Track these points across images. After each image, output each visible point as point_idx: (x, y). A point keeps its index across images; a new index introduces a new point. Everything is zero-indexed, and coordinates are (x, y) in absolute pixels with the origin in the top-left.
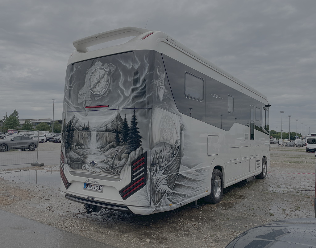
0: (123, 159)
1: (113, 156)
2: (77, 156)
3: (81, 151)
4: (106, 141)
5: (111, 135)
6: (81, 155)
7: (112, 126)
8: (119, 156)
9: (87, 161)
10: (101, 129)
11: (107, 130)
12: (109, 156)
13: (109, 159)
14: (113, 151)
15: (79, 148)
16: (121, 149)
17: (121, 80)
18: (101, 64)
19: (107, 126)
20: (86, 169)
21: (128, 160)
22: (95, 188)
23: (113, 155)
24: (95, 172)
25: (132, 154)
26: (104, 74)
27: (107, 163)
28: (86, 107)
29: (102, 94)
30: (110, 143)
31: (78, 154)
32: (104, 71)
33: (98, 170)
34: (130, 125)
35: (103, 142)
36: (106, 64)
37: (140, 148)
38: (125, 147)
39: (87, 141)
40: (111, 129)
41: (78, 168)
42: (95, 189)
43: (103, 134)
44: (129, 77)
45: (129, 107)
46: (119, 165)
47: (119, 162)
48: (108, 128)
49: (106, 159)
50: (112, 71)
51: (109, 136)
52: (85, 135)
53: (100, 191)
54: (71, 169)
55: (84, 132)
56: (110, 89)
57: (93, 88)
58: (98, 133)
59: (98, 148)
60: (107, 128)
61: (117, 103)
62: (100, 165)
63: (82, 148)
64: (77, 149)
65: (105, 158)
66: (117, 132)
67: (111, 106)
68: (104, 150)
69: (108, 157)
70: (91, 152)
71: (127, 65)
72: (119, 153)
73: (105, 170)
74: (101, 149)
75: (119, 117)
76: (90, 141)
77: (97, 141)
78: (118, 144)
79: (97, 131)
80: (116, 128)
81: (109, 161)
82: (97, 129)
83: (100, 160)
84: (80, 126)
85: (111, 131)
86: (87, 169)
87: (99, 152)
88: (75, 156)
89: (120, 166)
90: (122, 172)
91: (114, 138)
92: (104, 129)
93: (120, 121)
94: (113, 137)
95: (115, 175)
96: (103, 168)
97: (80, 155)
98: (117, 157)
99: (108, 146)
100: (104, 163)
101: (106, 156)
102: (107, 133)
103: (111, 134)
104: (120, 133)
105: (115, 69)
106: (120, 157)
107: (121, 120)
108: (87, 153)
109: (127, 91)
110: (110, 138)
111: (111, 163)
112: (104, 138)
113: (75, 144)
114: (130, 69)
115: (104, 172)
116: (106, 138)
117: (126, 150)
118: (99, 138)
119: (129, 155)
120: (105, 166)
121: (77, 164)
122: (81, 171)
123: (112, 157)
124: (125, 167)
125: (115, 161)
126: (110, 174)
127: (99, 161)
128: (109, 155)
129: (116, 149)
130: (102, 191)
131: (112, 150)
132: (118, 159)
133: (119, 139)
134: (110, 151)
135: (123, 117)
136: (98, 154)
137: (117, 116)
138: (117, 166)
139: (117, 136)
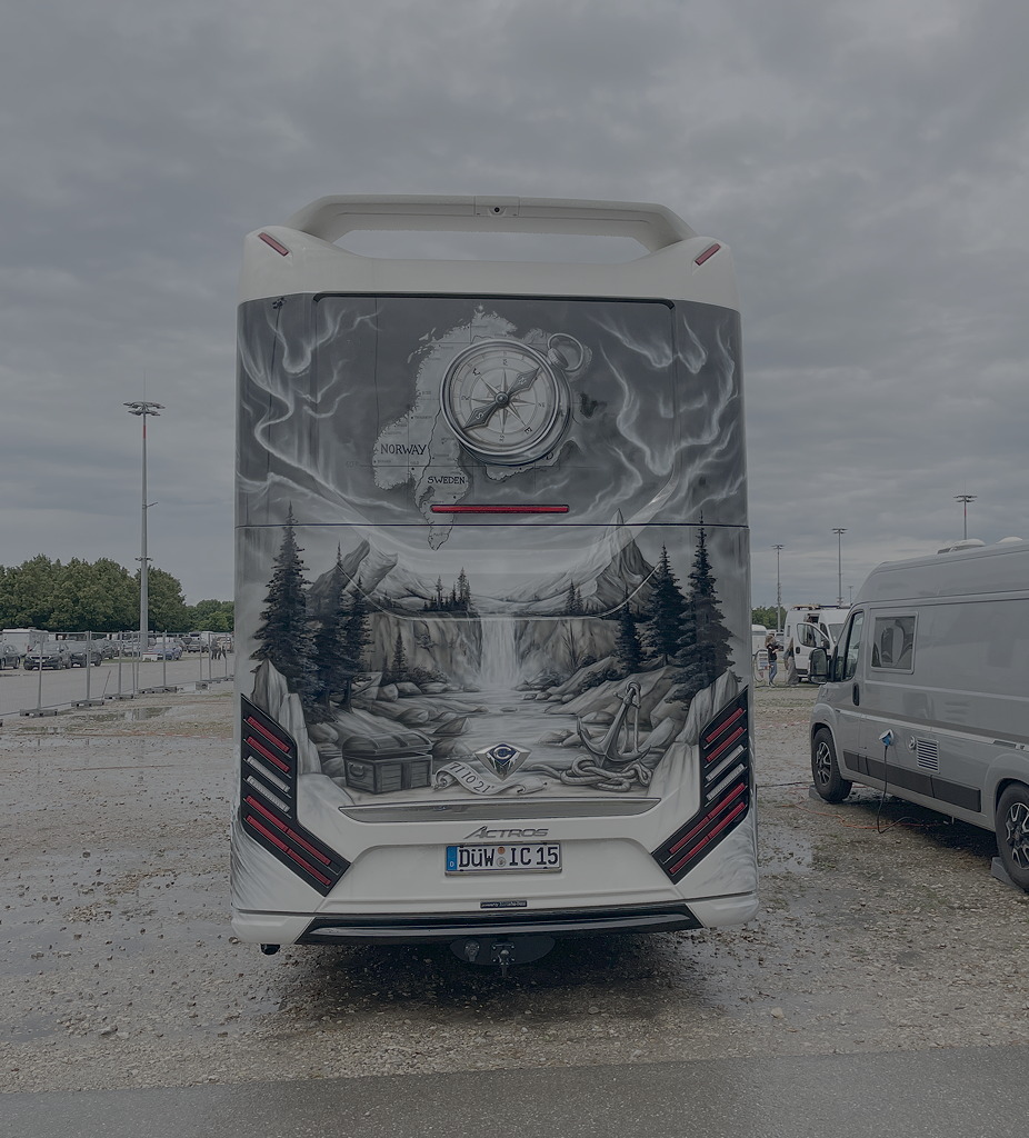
0: (661, 721)
1: (610, 715)
2: (399, 730)
3: (421, 707)
4: (573, 653)
5: (596, 630)
6: (421, 725)
7: (598, 593)
8: (643, 710)
9: (460, 747)
10: (543, 606)
11: (574, 609)
12: (590, 717)
13: (592, 730)
14: (609, 693)
15: (403, 694)
16: (650, 682)
17: (625, 409)
18: (511, 327)
19: (572, 593)
20: (456, 783)
21: (683, 727)
22: (518, 860)
23: (610, 710)
24: (514, 791)
25: (702, 698)
26: (534, 375)
27: (583, 743)
28: (436, 510)
29: (530, 455)
30: (595, 661)
31: (401, 719)
32: (527, 359)
33: (532, 782)
34: (685, 588)
35: (554, 658)
36: (535, 332)
37: (727, 674)
38: (670, 675)
39: (461, 658)
40: (593, 603)
41: (405, 785)
42: (513, 863)
43: (554, 626)
44: (661, 401)
45: (679, 518)
46: (642, 749)
47: (642, 735)
48: (580, 601)
49: (575, 731)
50: (574, 365)
51: (588, 634)
52: (442, 633)
53: (548, 865)
54: (355, 795)
55: (438, 620)
56: (573, 438)
57: (471, 426)
58: (527, 622)
59: (527, 686)
60: (571, 599)
61: (615, 500)
62: (538, 757)
63: (425, 692)
64: (389, 700)
65: (572, 726)
66: (628, 619)
67: (583, 510)
68: (563, 693)
69: (584, 719)
70: (484, 707)
71: (646, 352)
72: (640, 698)
73: (573, 775)
74: (543, 690)
75: (631, 557)
76: (477, 659)
77: (523, 657)
78: (635, 661)
79: (516, 615)
80: (619, 600)
81: (590, 738)
82: (515, 607)
83: (545, 735)
84: (406, 593)
85: (593, 613)
86: (463, 781)
87: (533, 705)
88: (384, 731)
89: (648, 752)
90: (659, 774)
91: (613, 641)
92: (560, 602)
93: (641, 573)
94: (606, 639)
95: (627, 791)
96: (558, 770)
97: (410, 725)
98: (634, 717)
99: (582, 675)
100: (565, 747)
101: (574, 716)
102: (576, 624)
103: (596, 624)
104: (643, 619)
105: (589, 359)
106: (646, 717)
107: (644, 568)
108: (462, 711)
109: (657, 454)
110: (592, 641)
111: (600, 742)
112: (557, 641)
113: (377, 676)
114: (663, 368)
115: (564, 784)
116: (572, 640)
117: (676, 687)
118: (532, 644)
119: (689, 706)
120: (572, 758)
121: (399, 767)
122: (423, 796)
123: (606, 718)
124: (673, 754)
125: (622, 734)
126: (598, 788)
127: (536, 740)
128: (587, 710)
129: (625, 683)
130: (557, 865)
131: (607, 690)
132: (639, 725)
133: (637, 645)
134: (593, 694)
135: (653, 558)
136: (532, 712)
137: (624, 550)
138: (634, 753)
139: (629, 632)
